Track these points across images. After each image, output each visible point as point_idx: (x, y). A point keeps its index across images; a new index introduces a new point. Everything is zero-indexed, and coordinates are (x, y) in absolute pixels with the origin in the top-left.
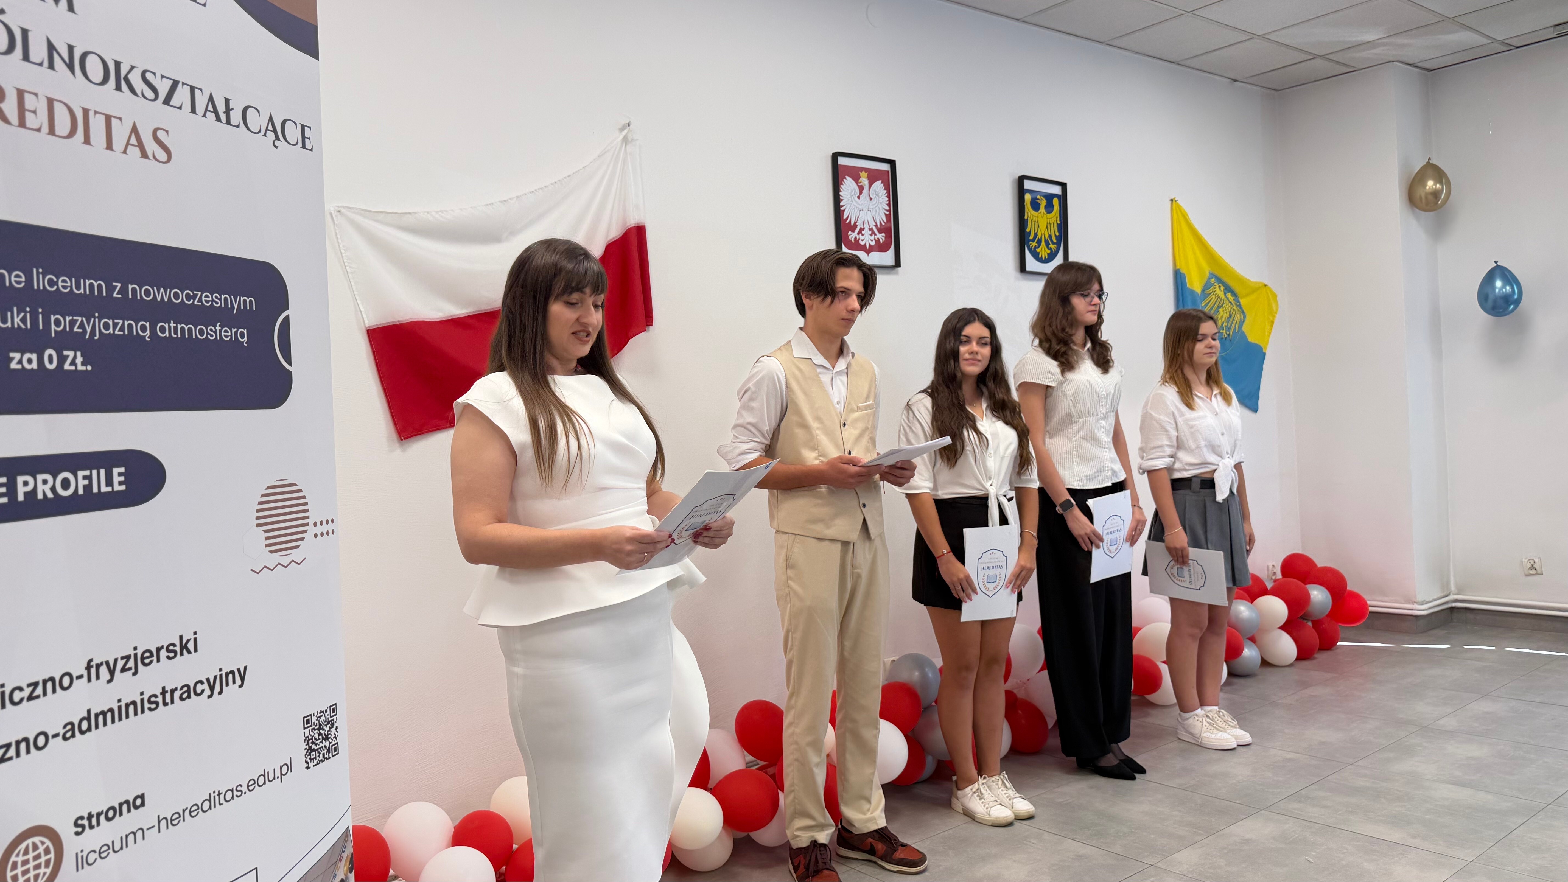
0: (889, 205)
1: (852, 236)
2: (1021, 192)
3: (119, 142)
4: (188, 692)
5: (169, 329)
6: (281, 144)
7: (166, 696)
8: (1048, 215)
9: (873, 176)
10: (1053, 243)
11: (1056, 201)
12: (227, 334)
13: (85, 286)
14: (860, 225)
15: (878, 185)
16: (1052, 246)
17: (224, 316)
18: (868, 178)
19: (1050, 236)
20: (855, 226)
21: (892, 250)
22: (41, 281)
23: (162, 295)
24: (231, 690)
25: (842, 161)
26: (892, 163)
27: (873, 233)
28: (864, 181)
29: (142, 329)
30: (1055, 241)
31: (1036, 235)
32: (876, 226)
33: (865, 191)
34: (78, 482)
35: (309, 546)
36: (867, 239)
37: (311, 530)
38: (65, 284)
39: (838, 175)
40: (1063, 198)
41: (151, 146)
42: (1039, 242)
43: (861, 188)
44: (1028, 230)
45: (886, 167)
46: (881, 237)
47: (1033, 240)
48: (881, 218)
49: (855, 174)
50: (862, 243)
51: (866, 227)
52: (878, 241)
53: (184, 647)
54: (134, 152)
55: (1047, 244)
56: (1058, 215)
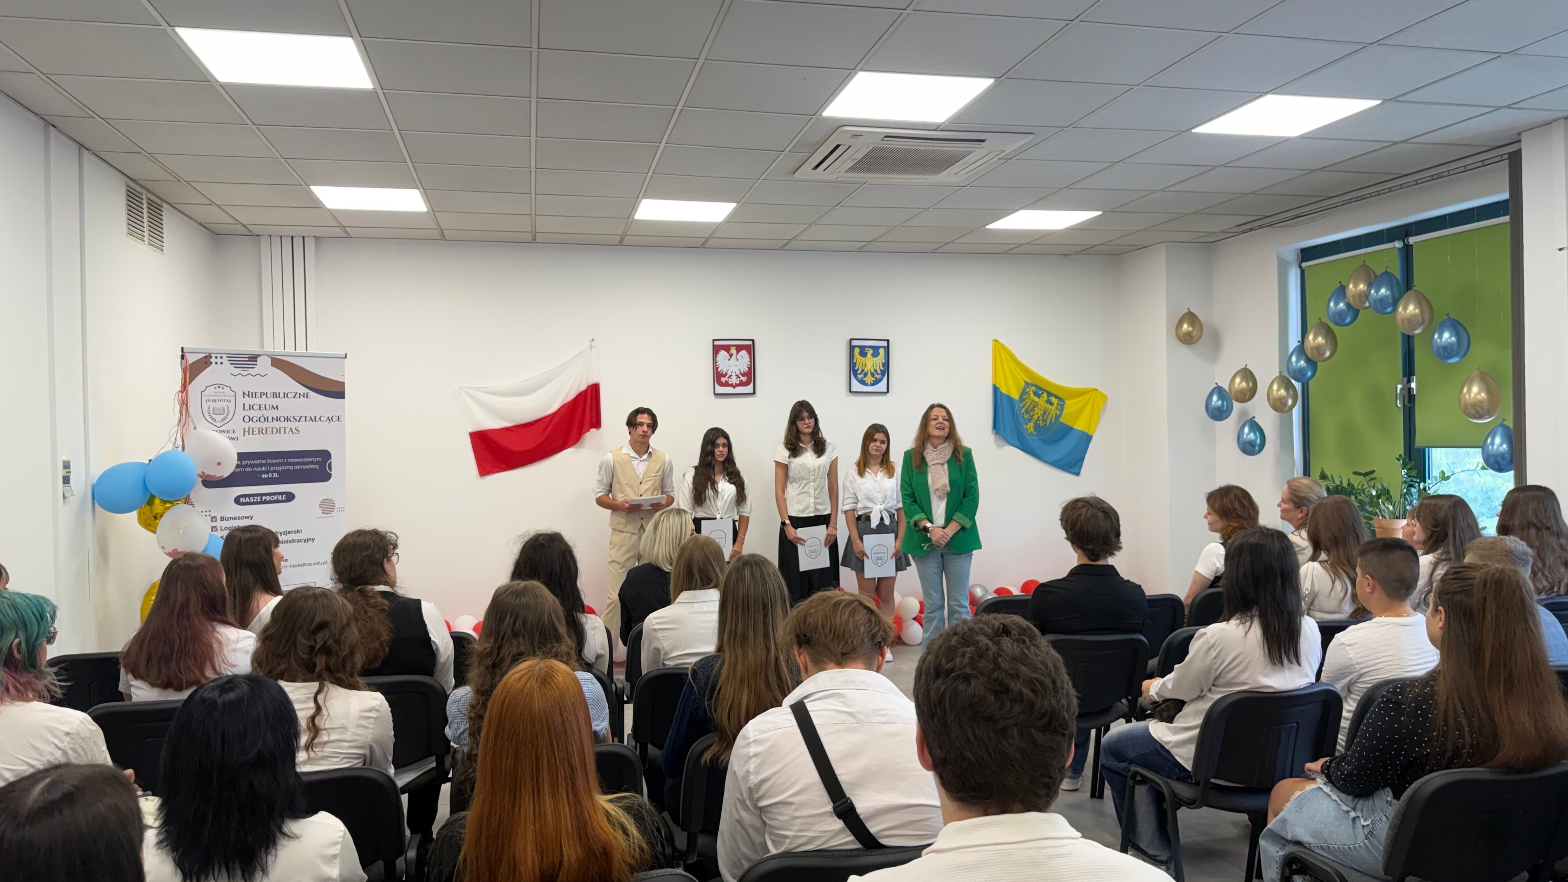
0: (750, 362)
1: (723, 380)
2: (852, 348)
3: (287, 432)
4: (299, 541)
5: (297, 467)
6: (331, 422)
7: (294, 541)
8: (875, 359)
9: (739, 348)
10: (878, 374)
11: (882, 351)
12: (313, 467)
13: (279, 461)
14: (729, 374)
15: (744, 353)
16: (877, 376)
17: (312, 463)
18: (736, 349)
19: (876, 371)
20: (726, 374)
21: (752, 384)
22: (269, 461)
23: (296, 460)
24: (310, 542)
25: (716, 343)
26: (753, 340)
27: (738, 377)
28: (733, 351)
29: (291, 468)
30: (879, 372)
31: (863, 371)
32: (741, 374)
33: (734, 357)
34: (275, 498)
35: (334, 513)
36: (734, 380)
37: (336, 510)
38: (274, 461)
39: (716, 349)
40: (887, 349)
41: (294, 431)
42: (866, 375)
43: (731, 355)
44: (856, 368)
45: (750, 343)
46: (744, 379)
47: (860, 374)
48: (745, 368)
49: (727, 348)
50: (730, 383)
51: (734, 374)
52: (741, 382)
53: (298, 532)
54: (291, 433)
55: (873, 375)
56: (883, 358)
